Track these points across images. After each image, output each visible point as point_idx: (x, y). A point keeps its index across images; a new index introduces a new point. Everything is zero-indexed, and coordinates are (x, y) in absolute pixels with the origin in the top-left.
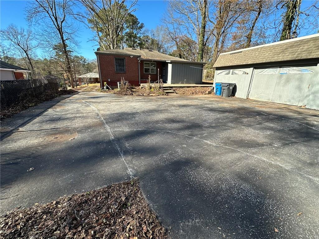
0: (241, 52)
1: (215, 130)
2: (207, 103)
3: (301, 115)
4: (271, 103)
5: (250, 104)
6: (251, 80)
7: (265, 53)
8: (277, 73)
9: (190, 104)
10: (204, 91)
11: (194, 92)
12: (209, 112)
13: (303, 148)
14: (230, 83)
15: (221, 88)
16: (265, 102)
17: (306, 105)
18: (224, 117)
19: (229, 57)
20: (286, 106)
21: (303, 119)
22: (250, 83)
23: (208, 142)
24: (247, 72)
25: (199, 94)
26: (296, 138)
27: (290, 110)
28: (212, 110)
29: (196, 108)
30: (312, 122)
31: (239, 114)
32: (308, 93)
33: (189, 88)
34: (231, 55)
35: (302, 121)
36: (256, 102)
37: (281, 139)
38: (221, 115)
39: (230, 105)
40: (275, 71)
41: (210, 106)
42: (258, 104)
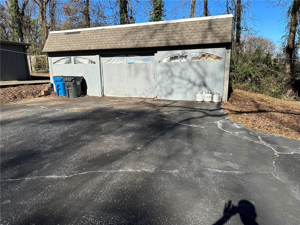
0: (79, 32)
1: (62, 153)
2: (45, 110)
3: (155, 108)
4: (128, 99)
5: (107, 103)
6: (101, 71)
7: (107, 37)
8: (125, 63)
9: (12, 117)
10: (35, 91)
11: (16, 95)
12: (50, 126)
13: (161, 143)
14: (75, 76)
15: (64, 84)
16: (122, 99)
17: (157, 97)
18: (75, 127)
19: (64, 38)
20: (142, 100)
21: (157, 112)
22: (101, 75)
23: (54, 176)
24: (93, 61)
25: (28, 97)
26: (154, 134)
27: (146, 104)
28: (55, 121)
29: (24, 124)
30: (163, 113)
31: (95, 119)
32: (155, 84)
33: (7, 89)
34: (67, 36)
35: (157, 114)
36: (113, 99)
37: (143, 138)
38: (71, 126)
39: (82, 108)
40: (123, 60)
41: (50, 115)
42: (115, 102)
